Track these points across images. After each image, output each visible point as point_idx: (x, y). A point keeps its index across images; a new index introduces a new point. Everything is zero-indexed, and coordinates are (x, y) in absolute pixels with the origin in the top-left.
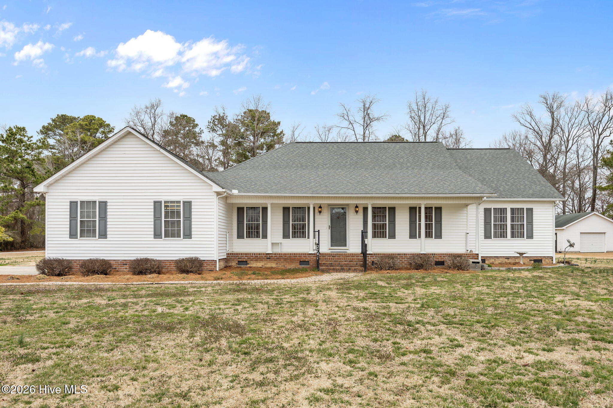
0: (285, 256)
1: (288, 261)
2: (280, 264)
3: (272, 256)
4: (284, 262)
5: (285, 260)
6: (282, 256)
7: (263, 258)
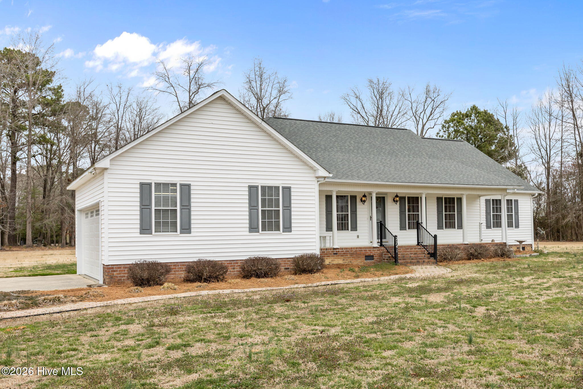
0: (352, 251)
1: (355, 256)
2: (347, 260)
3: (339, 251)
4: (350, 258)
5: (352, 255)
6: (348, 251)
7: (331, 254)
